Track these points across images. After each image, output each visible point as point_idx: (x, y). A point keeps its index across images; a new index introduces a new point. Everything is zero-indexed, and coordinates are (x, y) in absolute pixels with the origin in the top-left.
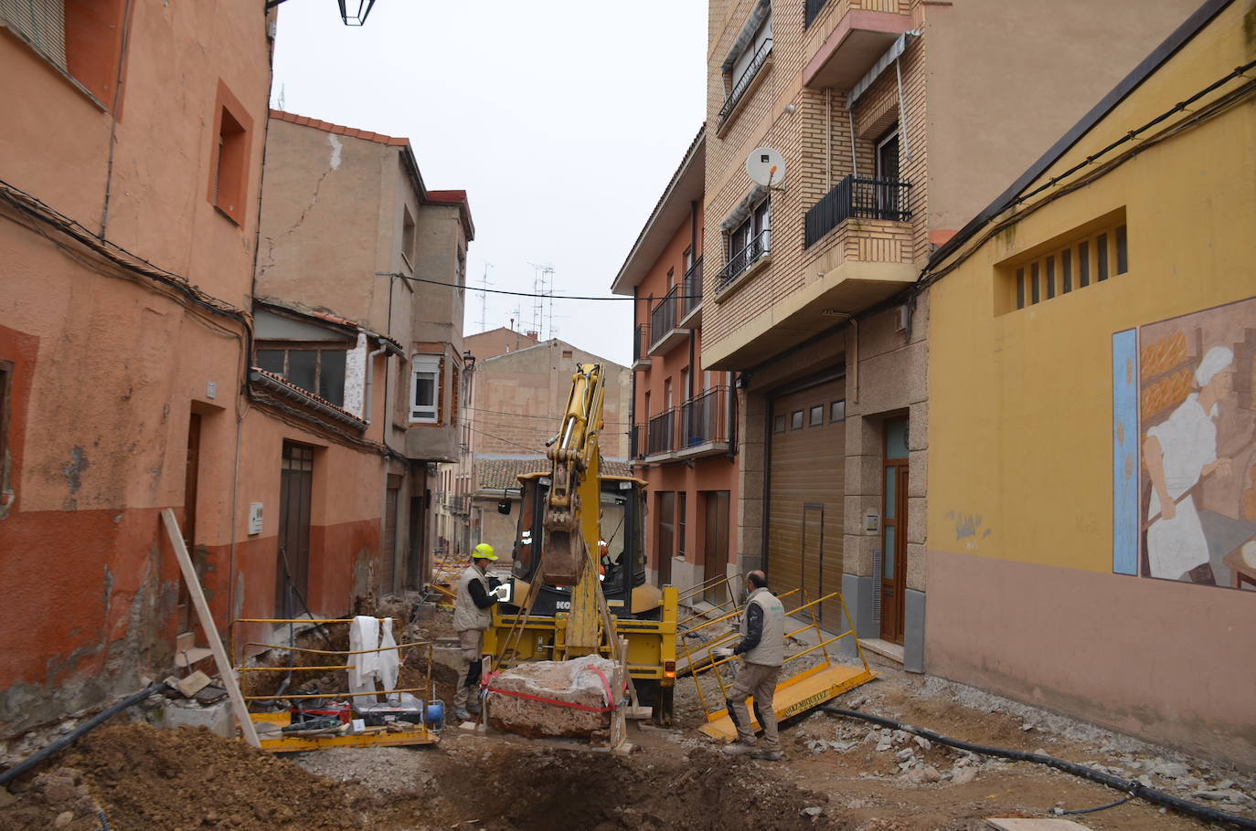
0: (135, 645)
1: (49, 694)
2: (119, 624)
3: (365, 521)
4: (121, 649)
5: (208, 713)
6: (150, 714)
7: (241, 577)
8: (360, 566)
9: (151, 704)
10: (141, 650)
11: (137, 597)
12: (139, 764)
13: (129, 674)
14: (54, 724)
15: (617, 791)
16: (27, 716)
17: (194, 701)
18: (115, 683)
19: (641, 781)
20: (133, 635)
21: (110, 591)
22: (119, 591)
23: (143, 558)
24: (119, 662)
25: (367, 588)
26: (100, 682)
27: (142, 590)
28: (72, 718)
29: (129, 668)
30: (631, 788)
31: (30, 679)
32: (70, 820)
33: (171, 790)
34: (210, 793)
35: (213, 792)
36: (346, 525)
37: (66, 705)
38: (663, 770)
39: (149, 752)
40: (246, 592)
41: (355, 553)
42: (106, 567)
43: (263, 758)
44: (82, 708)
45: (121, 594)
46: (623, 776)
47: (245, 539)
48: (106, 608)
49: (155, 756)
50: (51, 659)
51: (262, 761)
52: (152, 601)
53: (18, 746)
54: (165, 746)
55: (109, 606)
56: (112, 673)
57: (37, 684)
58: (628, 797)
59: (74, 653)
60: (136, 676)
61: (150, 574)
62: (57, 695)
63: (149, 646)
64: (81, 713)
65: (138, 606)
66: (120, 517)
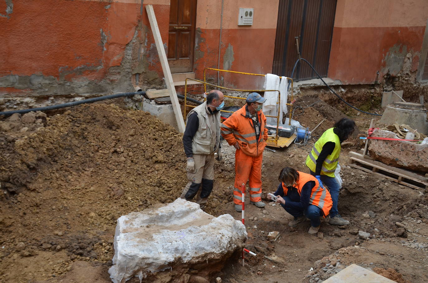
0: (129, 70)
1: (62, 82)
2: (115, 58)
3: (400, 28)
4: (119, 71)
5: (156, 107)
6: (137, 104)
7: (231, 48)
8: (393, 55)
9: (136, 99)
10: (133, 73)
11: (128, 48)
12: (98, 121)
13: (126, 83)
14: (69, 97)
15: (371, 202)
16: (47, 90)
17: (153, 101)
18: (114, 86)
19: (386, 200)
20: (128, 65)
21: (105, 42)
22: (115, 43)
23: (130, 28)
24: (118, 77)
25: (403, 71)
26: (102, 83)
27: (131, 44)
28: (81, 96)
29: (125, 81)
30: (378, 203)
31: (48, 74)
32: (26, 130)
33: (110, 135)
34: (128, 141)
35: (129, 140)
36: (375, 29)
37: (76, 89)
38: (401, 198)
39: (104, 117)
40: (236, 57)
41: (386, 47)
42: (101, 30)
43: (172, 133)
44: (87, 93)
45: (115, 45)
46: (377, 194)
47: (236, 28)
48: (103, 50)
49: (106, 118)
50: (61, 68)
51: (171, 134)
52: (142, 51)
53: (45, 102)
54: (114, 116)
55: (105, 49)
56: (112, 81)
57: (53, 77)
58: (376, 208)
59: (79, 68)
60: (130, 85)
61: (138, 37)
62: (68, 84)
63: (141, 72)
64: (87, 95)
65: (130, 52)
66: (109, 6)
